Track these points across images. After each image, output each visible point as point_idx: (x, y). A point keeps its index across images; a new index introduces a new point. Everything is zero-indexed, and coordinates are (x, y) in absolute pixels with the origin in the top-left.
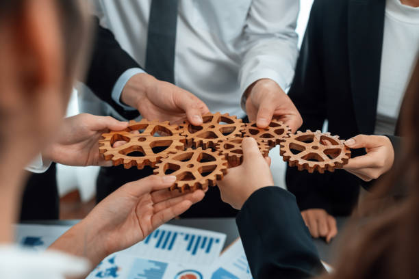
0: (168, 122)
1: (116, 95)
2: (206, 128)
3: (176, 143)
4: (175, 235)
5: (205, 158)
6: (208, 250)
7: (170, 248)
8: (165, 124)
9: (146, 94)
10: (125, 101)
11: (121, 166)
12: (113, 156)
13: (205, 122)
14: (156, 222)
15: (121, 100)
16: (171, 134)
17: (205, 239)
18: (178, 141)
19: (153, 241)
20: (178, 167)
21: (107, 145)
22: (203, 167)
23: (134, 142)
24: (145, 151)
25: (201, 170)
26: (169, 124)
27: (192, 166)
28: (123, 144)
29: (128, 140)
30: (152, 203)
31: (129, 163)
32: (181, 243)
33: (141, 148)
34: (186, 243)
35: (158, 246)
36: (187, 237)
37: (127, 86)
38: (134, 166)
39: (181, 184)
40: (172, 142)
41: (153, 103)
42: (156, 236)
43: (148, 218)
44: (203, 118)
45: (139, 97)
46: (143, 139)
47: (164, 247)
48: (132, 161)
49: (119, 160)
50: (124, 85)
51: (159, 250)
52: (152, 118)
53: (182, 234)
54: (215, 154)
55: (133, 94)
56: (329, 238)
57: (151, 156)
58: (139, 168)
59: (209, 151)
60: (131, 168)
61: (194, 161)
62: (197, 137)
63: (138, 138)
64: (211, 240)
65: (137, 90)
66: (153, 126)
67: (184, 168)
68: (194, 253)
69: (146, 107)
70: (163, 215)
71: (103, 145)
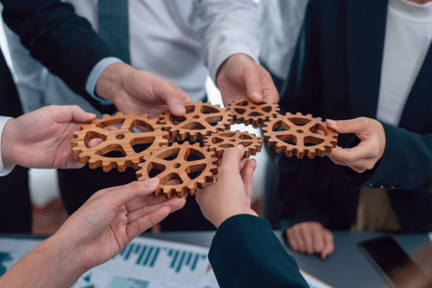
0: (147, 115)
1: (90, 88)
2: (190, 118)
3: (159, 140)
4: (158, 250)
5: (193, 155)
6: (193, 267)
7: (152, 264)
8: (144, 118)
9: (122, 85)
10: (100, 93)
11: (100, 168)
12: (89, 158)
13: (188, 112)
14: (132, 233)
15: (95, 93)
16: (152, 129)
17: (191, 255)
18: (161, 137)
19: (134, 257)
20: (162, 168)
21: (81, 145)
22: (191, 166)
23: (112, 140)
24: (125, 150)
25: (189, 171)
26: (148, 118)
27: (178, 166)
28: (99, 143)
29: (104, 138)
30: (126, 212)
31: (109, 166)
32: (164, 260)
33: (120, 146)
34: (170, 259)
35: (138, 262)
36: (170, 253)
37: (102, 77)
38: (115, 168)
39: (167, 189)
40: (153, 138)
41: (130, 94)
42: (136, 251)
43: (123, 229)
44: (186, 107)
45: (114, 87)
46: (121, 136)
47: (145, 263)
48: (112, 163)
49: (97, 162)
50: (98, 76)
51: (140, 267)
52: (129, 110)
53: (165, 249)
54: (203, 150)
55: (108, 85)
56: (324, 255)
57: (132, 156)
58: (120, 171)
59: (196, 146)
60: (110, 172)
61: (180, 159)
62: (181, 129)
63: (116, 135)
64: (197, 256)
65: (112, 80)
66: (131, 121)
67: (170, 168)
68: (178, 270)
69: (123, 100)
70: (139, 225)
71: (77, 144)
